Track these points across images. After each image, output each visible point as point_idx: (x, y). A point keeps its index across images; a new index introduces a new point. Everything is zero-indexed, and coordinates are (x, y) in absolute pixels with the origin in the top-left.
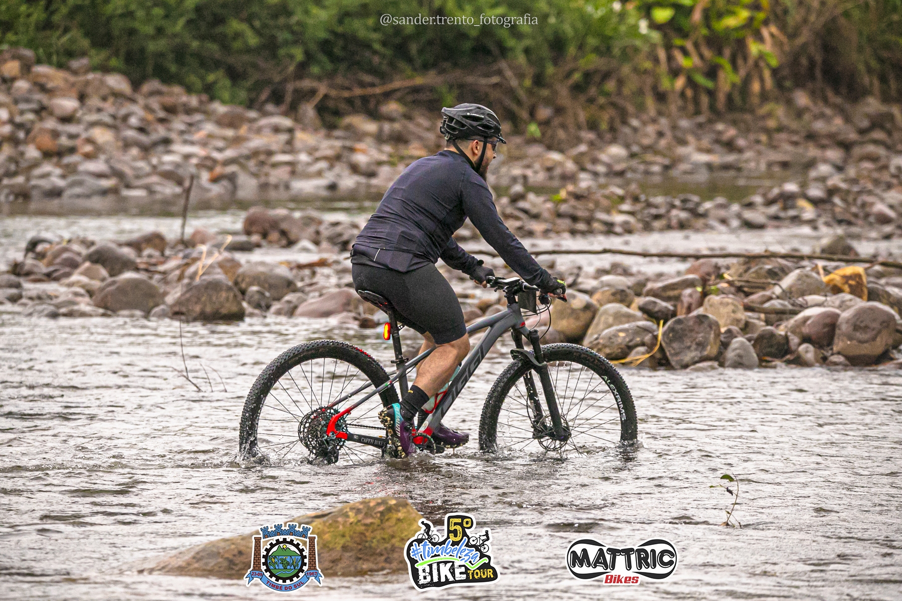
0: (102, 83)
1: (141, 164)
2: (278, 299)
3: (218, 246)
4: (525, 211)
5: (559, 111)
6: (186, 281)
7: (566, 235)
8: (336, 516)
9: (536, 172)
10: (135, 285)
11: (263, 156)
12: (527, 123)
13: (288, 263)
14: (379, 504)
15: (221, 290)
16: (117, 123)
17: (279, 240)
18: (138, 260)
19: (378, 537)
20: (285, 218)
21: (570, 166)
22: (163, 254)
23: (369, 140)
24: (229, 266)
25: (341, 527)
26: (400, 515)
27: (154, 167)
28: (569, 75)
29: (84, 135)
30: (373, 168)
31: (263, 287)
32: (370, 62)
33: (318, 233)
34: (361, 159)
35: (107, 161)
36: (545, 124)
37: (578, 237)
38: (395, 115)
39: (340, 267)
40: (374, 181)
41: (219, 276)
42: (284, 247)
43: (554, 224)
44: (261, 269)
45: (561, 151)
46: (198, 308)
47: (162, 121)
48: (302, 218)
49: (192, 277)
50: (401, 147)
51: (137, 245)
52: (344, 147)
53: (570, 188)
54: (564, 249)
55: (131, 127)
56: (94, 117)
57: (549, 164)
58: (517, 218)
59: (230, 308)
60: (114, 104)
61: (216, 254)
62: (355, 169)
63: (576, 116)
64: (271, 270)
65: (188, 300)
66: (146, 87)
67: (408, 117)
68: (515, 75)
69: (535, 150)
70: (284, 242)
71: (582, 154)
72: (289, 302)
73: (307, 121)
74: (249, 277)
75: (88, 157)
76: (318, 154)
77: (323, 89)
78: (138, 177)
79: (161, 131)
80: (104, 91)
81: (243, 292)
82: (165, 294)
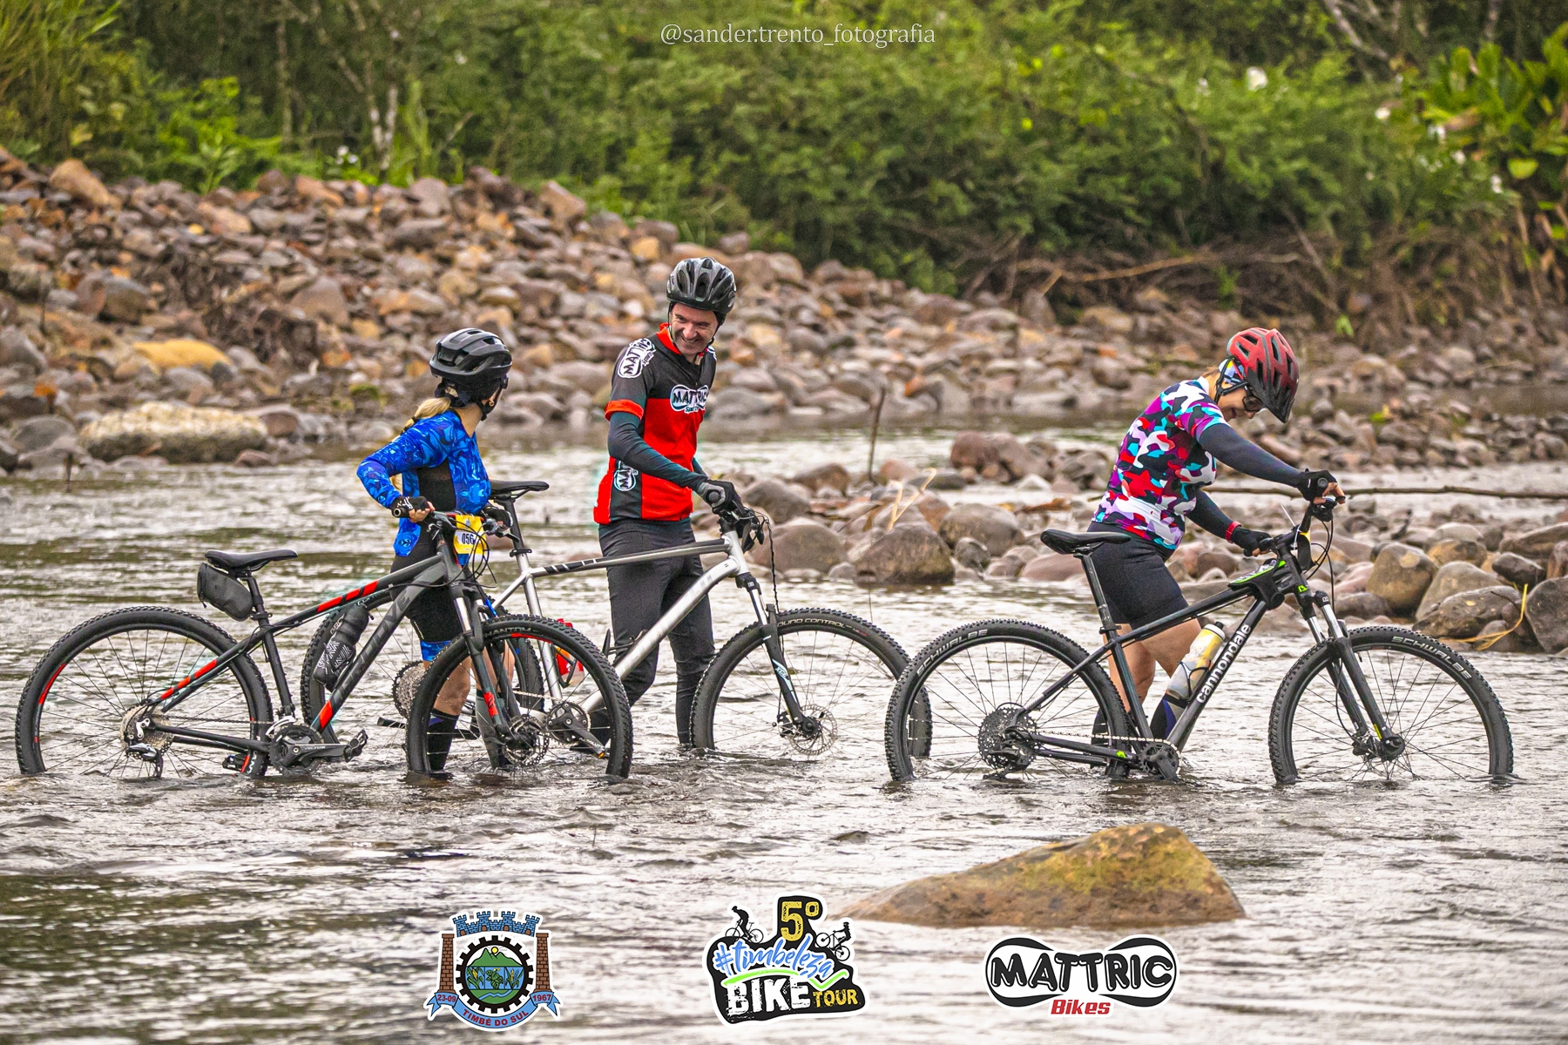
0: (765, 264)
1: (816, 373)
2: (999, 555)
3: (917, 483)
4: (1334, 436)
5: (1379, 299)
6: (875, 530)
7: (1390, 468)
8: (1084, 849)
9: (1347, 382)
10: (809, 534)
11: (976, 363)
12: (1338, 316)
13: (1011, 504)
14: (1140, 833)
15: (922, 541)
16: (785, 319)
17: (999, 474)
18: (812, 502)
19: (1140, 877)
20: (1006, 446)
21: (1395, 374)
22: (844, 494)
23: (1120, 339)
24: (933, 510)
25: (1089, 864)
26: (1170, 848)
27: (832, 377)
28: (1393, 251)
29: (740, 335)
30: (1125, 376)
31: (978, 538)
32: (1123, 234)
33: (1050, 464)
34: (1108, 365)
35: (770, 370)
36: (1360, 317)
37: (1407, 468)
38: (1154, 306)
39: (1080, 511)
40: (1126, 395)
41: (920, 523)
42: (1004, 484)
43: (1373, 452)
44: (975, 513)
45: (1382, 354)
46: (891, 566)
47: (842, 315)
48: (1030, 444)
49: (883, 525)
50: (1163, 348)
51: (809, 481)
52: (1086, 350)
53: (1396, 403)
54: (1386, 486)
55: (802, 325)
56: (754, 311)
57: (1367, 371)
58: (1322, 444)
59: (933, 566)
60: (780, 292)
61: (916, 493)
62: (1100, 378)
63: (1402, 304)
64: (990, 515)
65: (878, 556)
66: (822, 272)
67: (1171, 308)
68: (1318, 251)
69: (1347, 351)
70: (1005, 478)
71: (1412, 357)
72: (1013, 558)
73: (1035, 315)
74: (960, 524)
75: (746, 364)
76: (1049, 359)
77: (1057, 272)
78: (810, 391)
79: (841, 329)
80: (768, 277)
81: (952, 545)
82: (848, 547)
